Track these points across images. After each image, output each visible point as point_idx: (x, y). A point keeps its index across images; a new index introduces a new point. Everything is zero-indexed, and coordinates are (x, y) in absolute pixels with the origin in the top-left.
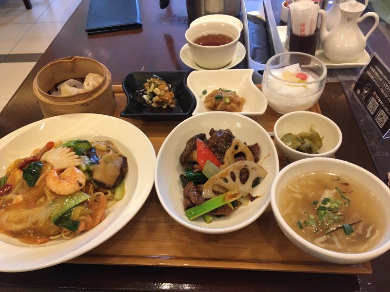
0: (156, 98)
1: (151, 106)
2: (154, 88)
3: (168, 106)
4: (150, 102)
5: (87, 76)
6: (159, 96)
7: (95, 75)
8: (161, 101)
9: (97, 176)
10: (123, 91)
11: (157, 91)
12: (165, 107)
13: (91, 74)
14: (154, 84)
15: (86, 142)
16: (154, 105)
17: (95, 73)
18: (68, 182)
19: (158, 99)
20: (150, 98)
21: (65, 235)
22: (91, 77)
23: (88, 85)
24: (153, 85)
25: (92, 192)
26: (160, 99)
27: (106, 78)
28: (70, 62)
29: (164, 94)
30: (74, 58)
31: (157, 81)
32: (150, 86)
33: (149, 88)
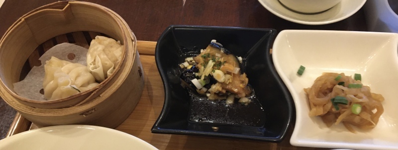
0: (215, 88)
2: (213, 70)
4: (205, 90)
6: (223, 84)
7: (107, 41)
8: (224, 91)
11: (219, 74)
12: (230, 101)
14: (214, 60)
16: (209, 96)
19: (220, 89)
20: (204, 84)
24: (211, 63)
26: (223, 88)
27: (127, 48)
28: (63, 11)
29: (231, 81)
30: (68, 4)
31: (218, 55)
32: (205, 64)
33: (203, 67)
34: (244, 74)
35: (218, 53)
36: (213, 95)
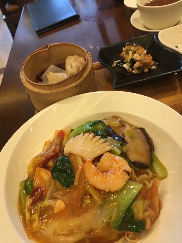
0: (137, 65)
1: (133, 74)
2: (133, 55)
3: (149, 69)
4: (131, 69)
5: (67, 60)
6: (140, 61)
7: (74, 57)
8: (142, 65)
9: (133, 157)
10: (103, 66)
11: (136, 56)
12: (146, 70)
13: (69, 57)
14: (131, 51)
15: (100, 122)
16: (134, 72)
17: (73, 55)
18: (114, 174)
19: (140, 64)
20: (130, 65)
21: (130, 238)
22: (72, 60)
23: (71, 67)
24: (131, 53)
25: (136, 177)
26: (141, 64)
28: (47, 50)
29: (144, 58)
30: (49, 46)
31: (133, 48)
32: (128, 54)
33: (127, 56)
34: (149, 54)
35: (132, 47)
36: (136, 70)
